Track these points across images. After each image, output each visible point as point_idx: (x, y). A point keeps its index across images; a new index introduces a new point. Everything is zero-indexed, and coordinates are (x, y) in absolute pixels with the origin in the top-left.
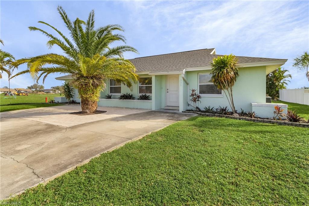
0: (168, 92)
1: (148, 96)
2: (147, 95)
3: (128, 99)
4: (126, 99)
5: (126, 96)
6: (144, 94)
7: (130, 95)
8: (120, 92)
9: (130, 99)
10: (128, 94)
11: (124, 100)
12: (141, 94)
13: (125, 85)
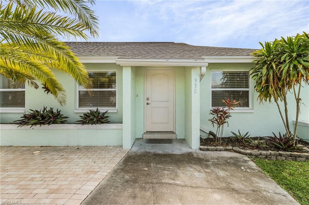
0: (148, 104)
1: (104, 114)
2: (102, 110)
3: (49, 124)
4: (41, 124)
5: (43, 117)
6: (94, 109)
7: (55, 111)
8: (22, 104)
9: (55, 122)
10: (48, 109)
11: (34, 127)
12: (86, 110)
13: (37, 87)
